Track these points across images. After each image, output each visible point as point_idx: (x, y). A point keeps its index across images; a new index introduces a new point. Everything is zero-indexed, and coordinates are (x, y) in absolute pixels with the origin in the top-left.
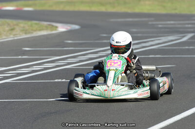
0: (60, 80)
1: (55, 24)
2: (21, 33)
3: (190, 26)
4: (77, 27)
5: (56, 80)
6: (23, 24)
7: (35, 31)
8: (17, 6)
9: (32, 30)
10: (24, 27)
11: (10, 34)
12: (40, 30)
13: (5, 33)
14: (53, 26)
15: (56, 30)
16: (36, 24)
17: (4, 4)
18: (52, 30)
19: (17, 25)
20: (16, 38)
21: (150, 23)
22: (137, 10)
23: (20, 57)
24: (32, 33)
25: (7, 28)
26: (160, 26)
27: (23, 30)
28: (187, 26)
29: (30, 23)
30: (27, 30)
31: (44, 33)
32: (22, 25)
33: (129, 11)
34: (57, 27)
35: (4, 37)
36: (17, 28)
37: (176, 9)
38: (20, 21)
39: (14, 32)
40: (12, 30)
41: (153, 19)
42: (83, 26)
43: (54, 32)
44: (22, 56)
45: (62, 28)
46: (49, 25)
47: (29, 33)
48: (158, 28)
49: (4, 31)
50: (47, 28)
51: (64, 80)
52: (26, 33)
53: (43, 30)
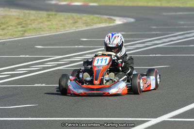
1: (113, 18)
2: (82, 26)
4: (132, 20)
6: (86, 17)
7: (96, 23)
10: (86, 20)
11: (73, 26)
12: (100, 23)
13: (69, 26)
14: (112, 19)
15: (113, 23)
16: (98, 18)
18: (110, 23)
19: (81, 18)
20: (77, 30)
22: (189, 5)
23: (76, 47)
24: (92, 25)
25: (71, 21)
27: (84, 23)
29: (92, 16)
30: (87, 23)
31: (103, 25)
32: (85, 19)
33: (181, 6)
34: (115, 20)
35: (67, 29)
36: (80, 21)
38: (84, 15)
39: (76, 25)
40: (75, 22)
42: (137, 20)
43: (111, 25)
45: (119, 21)
46: (109, 18)
47: (90, 25)
49: (68, 24)
50: (106, 21)
52: (87, 26)
53: (102, 22)
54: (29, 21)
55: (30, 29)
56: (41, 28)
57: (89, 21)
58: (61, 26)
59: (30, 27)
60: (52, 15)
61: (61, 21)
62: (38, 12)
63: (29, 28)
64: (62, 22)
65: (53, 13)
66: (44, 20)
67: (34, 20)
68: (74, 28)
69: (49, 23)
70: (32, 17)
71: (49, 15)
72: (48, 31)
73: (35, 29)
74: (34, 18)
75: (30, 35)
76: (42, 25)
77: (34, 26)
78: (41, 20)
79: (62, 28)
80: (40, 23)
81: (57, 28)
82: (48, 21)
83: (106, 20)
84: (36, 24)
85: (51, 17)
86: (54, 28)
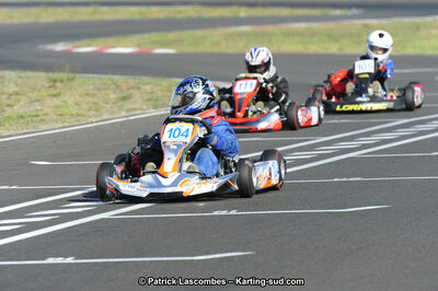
0: (224, 213)
2: (145, 107)
5: (216, 213)
6: (150, 85)
8: (139, 46)
10: (152, 93)
11: (121, 108)
13: (108, 106)
17: (111, 40)
19: (138, 88)
20: (131, 118)
25: (113, 96)
27: (150, 100)
29: (165, 83)
30: (156, 100)
32: (148, 88)
35: (105, 117)
36: (135, 93)
38: (146, 79)
39: (129, 105)
40: (124, 99)
49: (107, 103)
51: (234, 212)
52: (155, 107)
54: (5, 96)
55: (10, 118)
56: (37, 116)
57: (160, 94)
58: (90, 110)
59: (9, 112)
60: (62, 81)
61: (87, 95)
62: (23, 74)
63: (6, 114)
64: (90, 99)
65: (64, 75)
66: (44, 93)
67: (17, 94)
68: (124, 113)
69: (56, 101)
70: (12, 88)
71: (55, 81)
72: (56, 121)
73: (22, 117)
74: (16, 89)
75: (11, 132)
76: (38, 106)
77: (18, 109)
78: (34, 95)
79: (93, 113)
80: (32, 102)
81: (78, 115)
82: (54, 96)
84: (22, 103)
85: (58, 84)
86: (72, 115)
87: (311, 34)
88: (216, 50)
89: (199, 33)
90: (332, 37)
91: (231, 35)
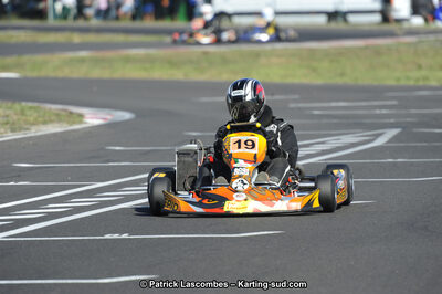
0: (116, 236)
2: (2, 130)
3: (384, 111)
4: (126, 116)
5: (108, 236)
7: (33, 124)
9: (26, 122)
10: (6, 116)
12: (45, 123)
14: (71, 113)
15: (81, 122)
16: (31, 108)
18: (74, 123)
21: (292, 105)
23: (12, 183)
24: (27, 129)
26: (316, 112)
28: (378, 111)
29: (17, 106)
30: (14, 123)
34: (81, 116)
37: (342, 75)
41: (297, 97)
42: (140, 114)
43: (77, 127)
44: (16, 182)
45: (93, 119)
46: (63, 110)
47: (21, 129)
48: (313, 117)
50: (58, 118)
51: (125, 236)
52: (13, 130)
53: (51, 121)
57: (15, 118)
83: (58, 115)
87: (150, 60)
88: (60, 74)
89: (39, 58)
90: (172, 63)
91: (71, 60)
